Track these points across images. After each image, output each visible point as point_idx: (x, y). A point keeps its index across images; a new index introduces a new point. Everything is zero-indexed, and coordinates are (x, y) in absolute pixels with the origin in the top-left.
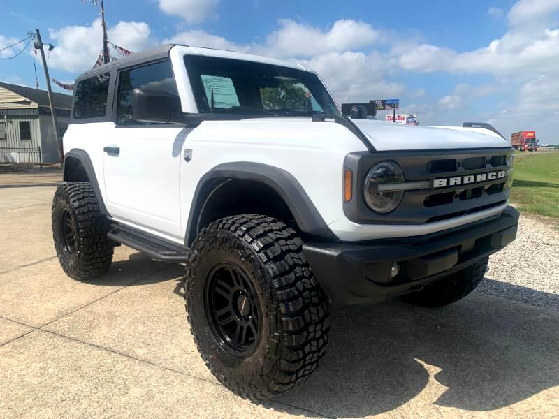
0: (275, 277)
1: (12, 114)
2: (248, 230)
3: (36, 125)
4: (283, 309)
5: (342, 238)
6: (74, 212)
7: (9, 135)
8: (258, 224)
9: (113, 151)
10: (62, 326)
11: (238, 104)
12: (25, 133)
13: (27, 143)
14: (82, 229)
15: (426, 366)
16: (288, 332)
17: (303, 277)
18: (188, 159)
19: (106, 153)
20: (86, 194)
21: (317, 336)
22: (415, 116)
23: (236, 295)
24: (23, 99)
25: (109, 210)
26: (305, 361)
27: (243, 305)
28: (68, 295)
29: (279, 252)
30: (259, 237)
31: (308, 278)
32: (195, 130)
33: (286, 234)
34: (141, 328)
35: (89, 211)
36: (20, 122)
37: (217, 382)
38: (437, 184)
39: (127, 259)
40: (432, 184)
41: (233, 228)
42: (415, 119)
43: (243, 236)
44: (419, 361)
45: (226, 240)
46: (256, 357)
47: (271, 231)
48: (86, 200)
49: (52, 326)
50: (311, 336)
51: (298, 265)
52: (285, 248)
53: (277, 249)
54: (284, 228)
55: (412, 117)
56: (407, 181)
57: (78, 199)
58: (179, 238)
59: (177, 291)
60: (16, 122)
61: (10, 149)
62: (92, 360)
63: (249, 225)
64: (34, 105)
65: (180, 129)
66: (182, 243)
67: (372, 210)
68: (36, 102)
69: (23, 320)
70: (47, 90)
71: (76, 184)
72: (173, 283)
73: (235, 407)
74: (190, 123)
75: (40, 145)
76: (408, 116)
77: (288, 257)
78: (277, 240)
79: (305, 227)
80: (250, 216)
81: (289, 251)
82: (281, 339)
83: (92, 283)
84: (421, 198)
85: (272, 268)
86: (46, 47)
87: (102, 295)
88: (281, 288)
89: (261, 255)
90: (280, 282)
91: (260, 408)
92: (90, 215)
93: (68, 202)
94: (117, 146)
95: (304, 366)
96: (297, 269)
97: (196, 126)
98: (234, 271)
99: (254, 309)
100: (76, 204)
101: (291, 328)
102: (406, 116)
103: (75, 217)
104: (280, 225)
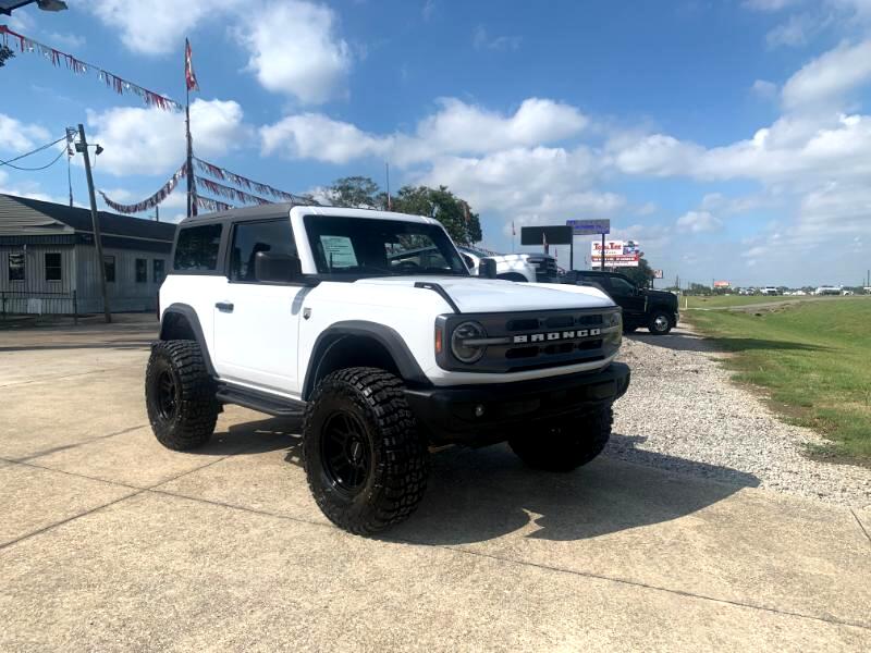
0: (381, 417)
1: (34, 242)
2: (360, 379)
3: (71, 259)
4: (387, 443)
5: (436, 384)
6: (177, 373)
7: (29, 273)
8: (369, 374)
9: (226, 308)
10: (172, 487)
11: (356, 264)
12: (54, 269)
13: (54, 285)
14: (186, 390)
15: (530, 514)
16: (392, 461)
17: (405, 417)
18: (306, 317)
19: (217, 310)
20: (190, 353)
21: (417, 467)
22: (636, 243)
23: (350, 442)
24: (53, 221)
25: (217, 370)
26: (406, 489)
27: (356, 448)
28: (169, 463)
29: (385, 397)
30: (369, 384)
31: (410, 419)
32: (314, 290)
33: (393, 382)
34: (253, 489)
35: (194, 371)
36: (47, 255)
37: (331, 523)
38: (517, 339)
39: (227, 430)
40: (513, 339)
41: (347, 378)
42: (636, 248)
43: (355, 384)
44: (526, 511)
45: (341, 389)
46: (366, 493)
47: (380, 380)
48: (190, 359)
49: (161, 488)
50: (411, 467)
51: (401, 408)
52: (391, 394)
53: (385, 394)
54: (392, 378)
55: (631, 244)
56: (489, 337)
57: (182, 359)
58: (296, 394)
59: (288, 459)
60: (40, 255)
61: (29, 294)
62: (208, 512)
63: (361, 375)
64: (69, 230)
65: (300, 288)
66: (299, 399)
67: (458, 360)
68: (71, 225)
69: (128, 483)
70: (89, 208)
71: (178, 342)
72: (284, 452)
73: (347, 540)
74: (310, 283)
75: (74, 287)
76: (626, 244)
77: (393, 401)
78: (385, 387)
79: (407, 375)
80: (363, 368)
81: (394, 396)
82: (385, 469)
83: (192, 453)
84: (504, 351)
85: (378, 410)
86: (91, 150)
87: (206, 463)
88: (386, 426)
89: (371, 399)
90: (385, 421)
91: (369, 540)
92: (195, 376)
93: (170, 362)
94: (231, 302)
95: (406, 495)
96: (401, 411)
97: (315, 285)
98: (348, 418)
99: (365, 451)
100: (180, 364)
101: (393, 458)
102: (622, 243)
103: (179, 379)
104: (389, 375)
